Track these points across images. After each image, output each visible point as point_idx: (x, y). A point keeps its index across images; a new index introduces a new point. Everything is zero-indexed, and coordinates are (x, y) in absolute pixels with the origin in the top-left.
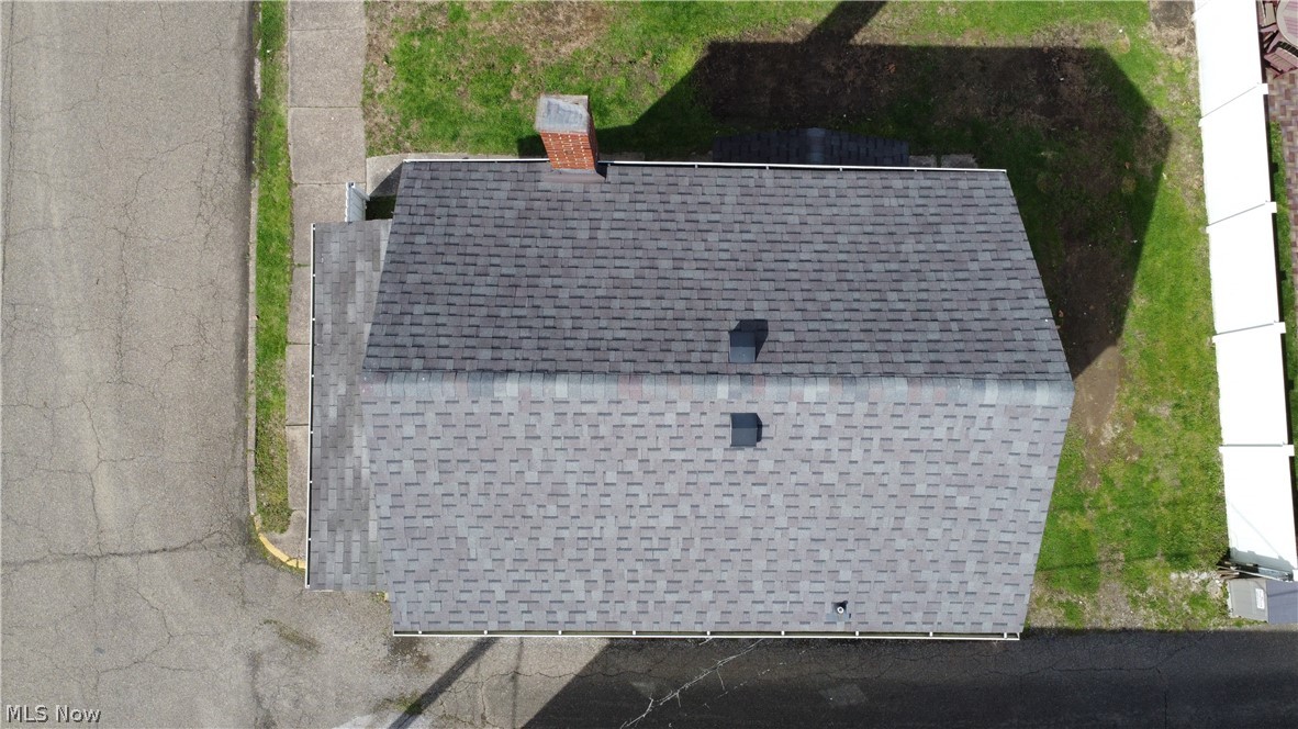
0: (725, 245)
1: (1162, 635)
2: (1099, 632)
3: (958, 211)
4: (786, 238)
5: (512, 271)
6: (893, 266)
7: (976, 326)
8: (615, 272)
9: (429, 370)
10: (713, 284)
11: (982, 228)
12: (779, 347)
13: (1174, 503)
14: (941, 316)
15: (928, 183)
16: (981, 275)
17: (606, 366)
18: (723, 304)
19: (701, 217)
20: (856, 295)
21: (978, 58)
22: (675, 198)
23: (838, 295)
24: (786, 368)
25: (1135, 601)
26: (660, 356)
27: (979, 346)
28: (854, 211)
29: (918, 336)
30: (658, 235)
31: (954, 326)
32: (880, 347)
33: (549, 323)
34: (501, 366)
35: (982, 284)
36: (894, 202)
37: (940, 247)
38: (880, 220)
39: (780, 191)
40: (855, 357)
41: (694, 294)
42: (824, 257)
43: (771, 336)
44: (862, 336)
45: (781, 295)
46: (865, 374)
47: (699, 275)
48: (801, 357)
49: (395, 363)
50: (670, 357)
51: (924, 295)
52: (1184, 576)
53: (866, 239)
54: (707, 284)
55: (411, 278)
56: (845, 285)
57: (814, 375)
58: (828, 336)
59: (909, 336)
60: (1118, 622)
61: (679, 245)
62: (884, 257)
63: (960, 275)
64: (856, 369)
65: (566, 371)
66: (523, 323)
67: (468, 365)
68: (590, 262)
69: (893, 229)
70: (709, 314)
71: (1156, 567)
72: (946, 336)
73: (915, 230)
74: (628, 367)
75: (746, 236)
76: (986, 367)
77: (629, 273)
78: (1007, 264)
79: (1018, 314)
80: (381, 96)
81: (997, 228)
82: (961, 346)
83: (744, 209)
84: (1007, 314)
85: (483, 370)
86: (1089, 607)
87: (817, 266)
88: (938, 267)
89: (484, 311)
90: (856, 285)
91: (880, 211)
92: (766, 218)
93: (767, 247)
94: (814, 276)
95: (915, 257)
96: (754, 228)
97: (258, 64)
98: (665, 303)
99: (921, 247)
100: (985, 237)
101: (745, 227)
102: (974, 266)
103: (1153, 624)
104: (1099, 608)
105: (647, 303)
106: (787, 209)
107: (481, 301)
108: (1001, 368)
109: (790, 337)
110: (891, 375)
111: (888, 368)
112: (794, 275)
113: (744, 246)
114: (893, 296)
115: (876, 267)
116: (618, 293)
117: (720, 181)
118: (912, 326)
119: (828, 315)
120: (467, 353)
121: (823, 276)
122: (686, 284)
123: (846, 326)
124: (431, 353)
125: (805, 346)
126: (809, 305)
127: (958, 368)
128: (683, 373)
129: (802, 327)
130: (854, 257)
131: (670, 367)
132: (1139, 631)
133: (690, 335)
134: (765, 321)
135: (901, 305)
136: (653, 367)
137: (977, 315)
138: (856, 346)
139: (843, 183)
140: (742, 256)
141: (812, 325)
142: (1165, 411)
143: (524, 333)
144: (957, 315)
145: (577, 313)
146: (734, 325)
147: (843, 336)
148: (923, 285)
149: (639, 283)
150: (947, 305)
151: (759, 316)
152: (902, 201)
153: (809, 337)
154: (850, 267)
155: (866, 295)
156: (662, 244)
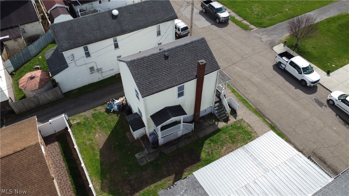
0: (175, 70)
1: (79, 113)
2: (90, 109)
3: (147, 88)
4: (168, 74)
5: (198, 57)
6: (153, 75)
7: (140, 68)
8: (186, 61)
9: (198, 41)
10: (174, 64)
11: (143, 85)
12: (162, 57)
13: (82, 130)
14: (145, 68)
15: (153, 91)
16: (141, 77)
17: (180, 48)
18: (171, 61)
19: (180, 74)
20: (156, 68)
21: (149, 183)
22: (185, 76)
23: (158, 67)
24: (160, 54)
25: (85, 115)
26: (175, 51)
27: (139, 65)
28: (161, 83)
29: (146, 64)
30: (184, 69)
31: (143, 67)
32: (151, 61)
33: (189, 52)
34: (191, 44)
35: (141, 75)
36: (156, 86)
37: (148, 80)
38: (157, 82)
39: (172, 82)
40: (153, 58)
41: (175, 61)
42: (162, 73)
43: (164, 58)
44: (153, 62)
45: (165, 65)
46: (151, 56)
47: (176, 64)
48: (159, 56)
49: (202, 40)
50: (174, 51)
51: (148, 71)
52: (77, 122)
53: (158, 78)
54: (175, 63)
55: (208, 52)
56: (158, 69)
57: (157, 54)
58: (157, 60)
59: (148, 64)
60: (87, 112)
61: (181, 68)
62: (155, 76)
63: (144, 76)
64: (152, 56)
65: (184, 46)
66: (192, 51)
67: (195, 43)
68: (190, 62)
69: (155, 81)
70: (172, 59)
71: (83, 121)
72: (143, 65)
73: (152, 82)
74: (178, 48)
75: (173, 73)
76: (137, 62)
77: (184, 62)
78: (138, 80)
79: (135, 71)
80: (248, 127)
81: (141, 86)
82: (141, 64)
83: (175, 77)
84: (137, 71)
85: (193, 43)
86: (92, 112)
87: (162, 71)
88: (147, 76)
89: (198, 50)
90: (157, 70)
91: (158, 84)
92: (172, 77)
93: (170, 72)
94: (162, 69)
95: (151, 77)
96: (173, 75)
97: (270, 123)
98: (178, 59)
99: (150, 79)
100: (142, 84)
101: (174, 74)
102: (143, 78)
103: (81, 114)
104: (91, 112)
105: (180, 58)
106: (170, 79)
107: (199, 52)
108: (136, 62)
109: (162, 59)
110: (148, 57)
111: (149, 58)
112: (165, 69)
113: (173, 71)
114: (151, 69)
115: (155, 74)
116: (184, 58)
117: (180, 81)
118: (148, 65)
119: (158, 64)
120: (196, 44)
121: (161, 70)
122: (177, 63)
123: (156, 63)
124: (199, 43)
125: (159, 58)
126: (161, 64)
127: (141, 60)
128: (171, 50)
129: (161, 61)
130: (158, 74)
131: (173, 50)
132: (83, 112)
133: (173, 55)
134: (166, 60)
135: (150, 68)
136: (175, 49)
137: (140, 70)
138: (153, 60)
139: (164, 87)
140: (172, 69)
141: (159, 61)
142: (88, 143)
143: (191, 49)
144: (143, 69)
145: (187, 54)
146: (169, 58)
147: (155, 61)
148: (148, 73)
149: (183, 61)
150: (144, 70)
151: (166, 61)
152: (155, 87)
153: (160, 60)
154: (158, 73)
155: (155, 68)
156: (183, 68)
